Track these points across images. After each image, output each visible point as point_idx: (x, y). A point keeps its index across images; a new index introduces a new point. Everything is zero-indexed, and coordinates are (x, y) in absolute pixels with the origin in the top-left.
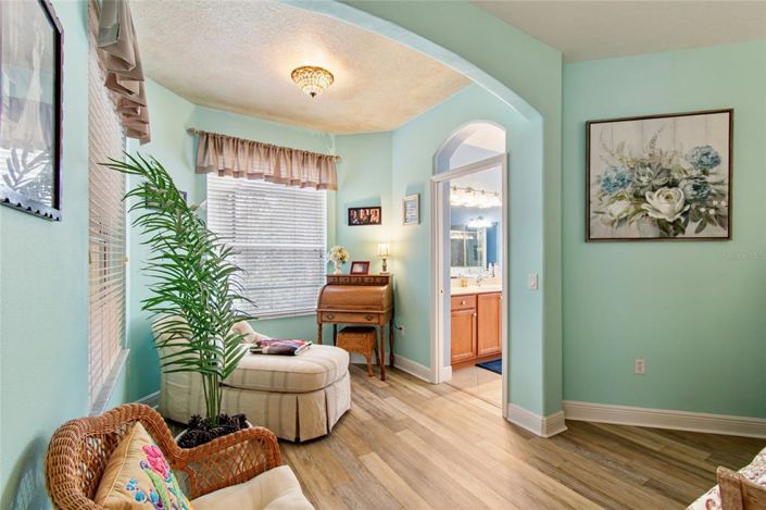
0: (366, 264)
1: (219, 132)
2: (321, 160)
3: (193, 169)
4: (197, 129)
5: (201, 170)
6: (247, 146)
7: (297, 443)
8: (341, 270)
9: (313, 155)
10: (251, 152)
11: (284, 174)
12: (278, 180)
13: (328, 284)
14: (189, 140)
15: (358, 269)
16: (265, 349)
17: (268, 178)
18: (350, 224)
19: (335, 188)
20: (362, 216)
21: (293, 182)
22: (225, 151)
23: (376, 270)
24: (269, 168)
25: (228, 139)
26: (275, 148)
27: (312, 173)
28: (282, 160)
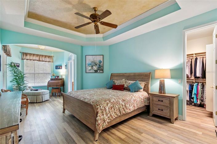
0: (58, 77)
1: (26, 52)
2: (49, 57)
3: (21, 59)
4: (22, 52)
5: (22, 59)
6: (32, 55)
7: (37, 103)
8: (53, 78)
9: (47, 56)
10: (33, 56)
11: (41, 60)
12: (39, 61)
13: (51, 80)
14: (20, 54)
15: (57, 77)
16: (33, 90)
17: (37, 60)
18: (56, 69)
19: (53, 62)
20: (58, 67)
21: (43, 61)
22: (28, 56)
23: (60, 77)
24: (37, 58)
25: (28, 53)
26: (39, 55)
27: (48, 59)
28: (40, 57)
